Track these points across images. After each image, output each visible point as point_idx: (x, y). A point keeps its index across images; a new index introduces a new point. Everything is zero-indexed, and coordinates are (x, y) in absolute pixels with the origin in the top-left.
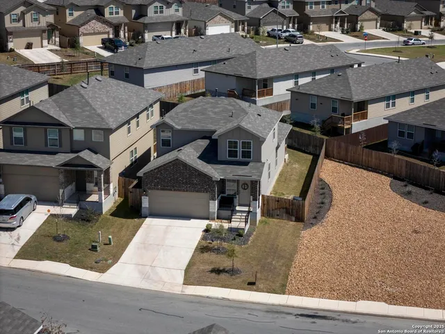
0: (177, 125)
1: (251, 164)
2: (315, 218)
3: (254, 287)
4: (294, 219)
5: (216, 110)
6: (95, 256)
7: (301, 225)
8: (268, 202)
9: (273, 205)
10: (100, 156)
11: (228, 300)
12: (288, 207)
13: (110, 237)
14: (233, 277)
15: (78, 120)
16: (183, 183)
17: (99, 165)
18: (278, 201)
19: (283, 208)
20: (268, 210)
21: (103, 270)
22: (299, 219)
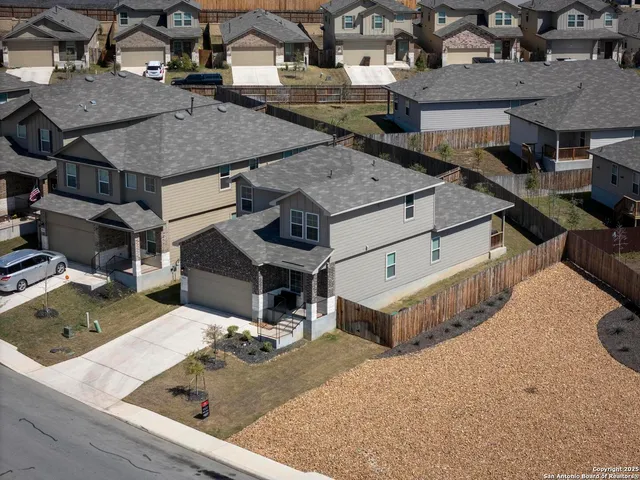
0: (258, 181)
1: (315, 249)
2: (417, 344)
3: (199, 422)
4: (378, 340)
7: (383, 349)
8: (346, 308)
9: (352, 315)
10: (150, 214)
11: (147, 431)
12: (371, 321)
13: (96, 322)
14: (189, 403)
16: (223, 264)
17: (131, 224)
18: (358, 310)
19: (365, 321)
20: (347, 321)
22: (386, 342)
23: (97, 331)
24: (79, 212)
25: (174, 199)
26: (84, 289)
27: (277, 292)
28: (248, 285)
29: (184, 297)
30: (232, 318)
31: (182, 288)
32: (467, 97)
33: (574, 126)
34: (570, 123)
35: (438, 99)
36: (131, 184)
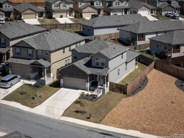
0: (79, 50)
1: (104, 69)
2: (133, 93)
3: (89, 120)
4: (123, 93)
5: (96, 45)
6: (33, 101)
7: (125, 95)
8: (112, 85)
9: (114, 86)
10: (47, 62)
11: (75, 124)
12: (120, 88)
13: (41, 94)
14: (82, 115)
15: (40, 47)
16: (76, 75)
17: (44, 65)
18: (116, 85)
19: (118, 88)
20: (112, 88)
21: (32, 107)
22: (125, 93)
23: (41, 97)
24: (24, 62)
25: (54, 57)
26: (30, 85)
27: (92, 82)
28: (85, 80)
29: (61, 85)
30: (79, 90)
31: (61, 83)
32: (106, 25)
33: (142, 32)
34: (140, 31)
35: (98, 26)
36: (39, 53)
